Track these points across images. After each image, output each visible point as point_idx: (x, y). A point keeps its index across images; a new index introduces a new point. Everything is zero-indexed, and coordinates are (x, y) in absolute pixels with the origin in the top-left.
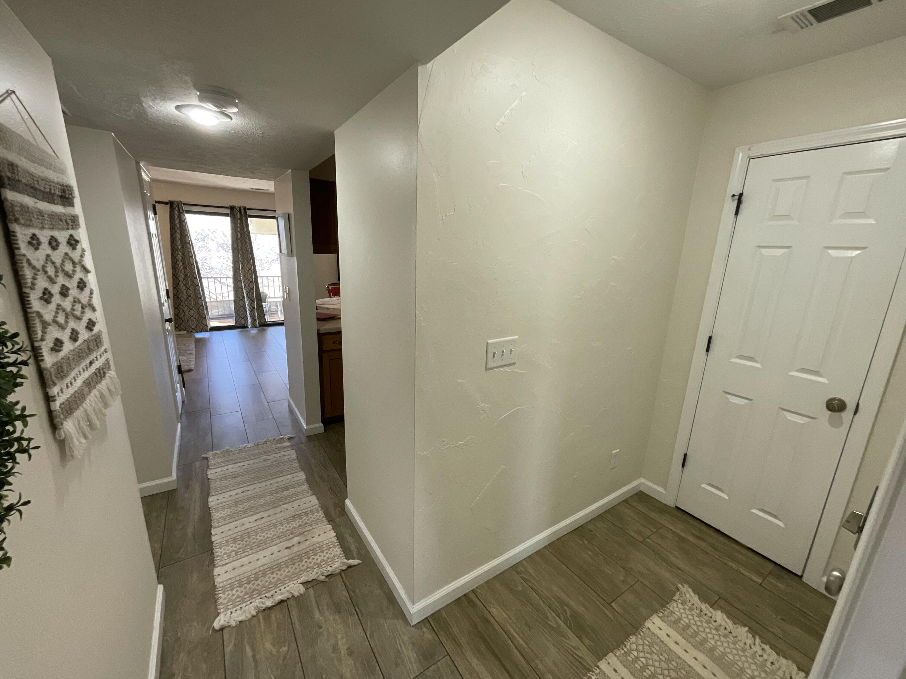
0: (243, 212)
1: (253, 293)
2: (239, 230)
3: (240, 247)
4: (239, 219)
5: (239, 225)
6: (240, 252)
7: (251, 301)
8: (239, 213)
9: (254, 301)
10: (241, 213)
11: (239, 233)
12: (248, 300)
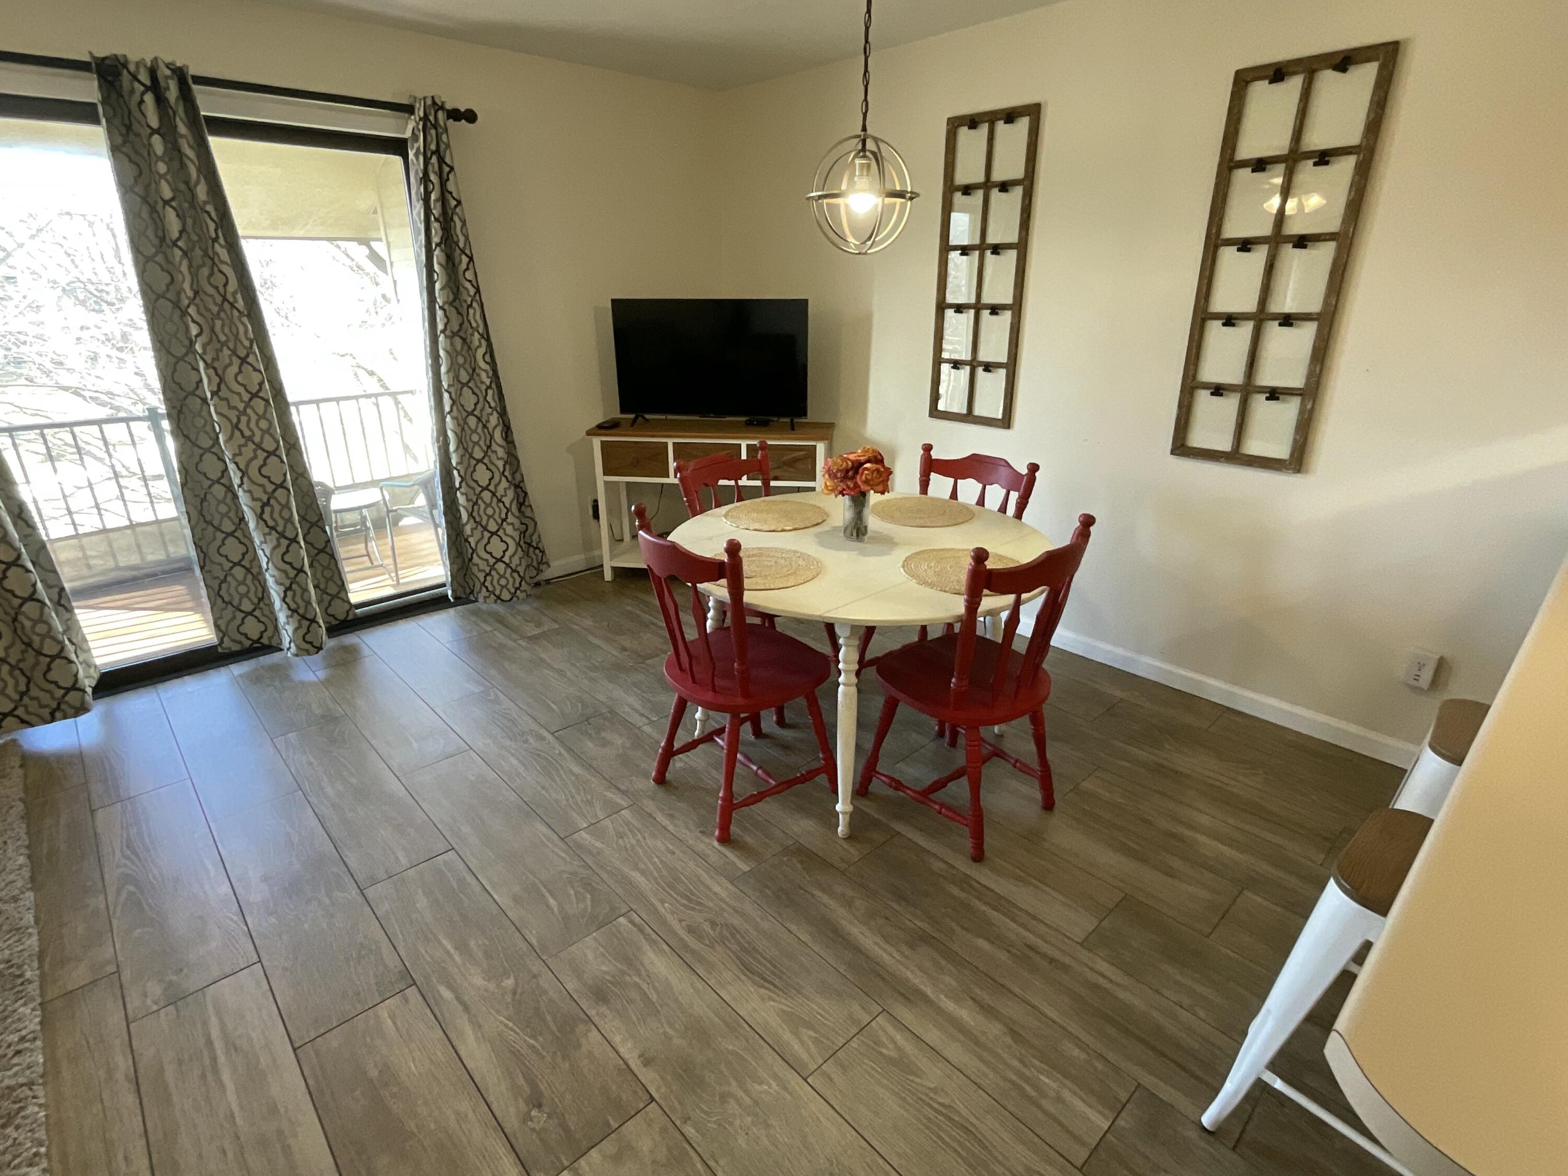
0: (173, 93)
1: (287, 506)
2: (167, 193)
3: (187, 286)
4: (154, 131)
5: (162, 168)
6: (192, 310)
7: (284, 542)
8: (149, 98)
9: (295, 540)
10: (160, 101)
11: (172, 212)
12: (267, 537)
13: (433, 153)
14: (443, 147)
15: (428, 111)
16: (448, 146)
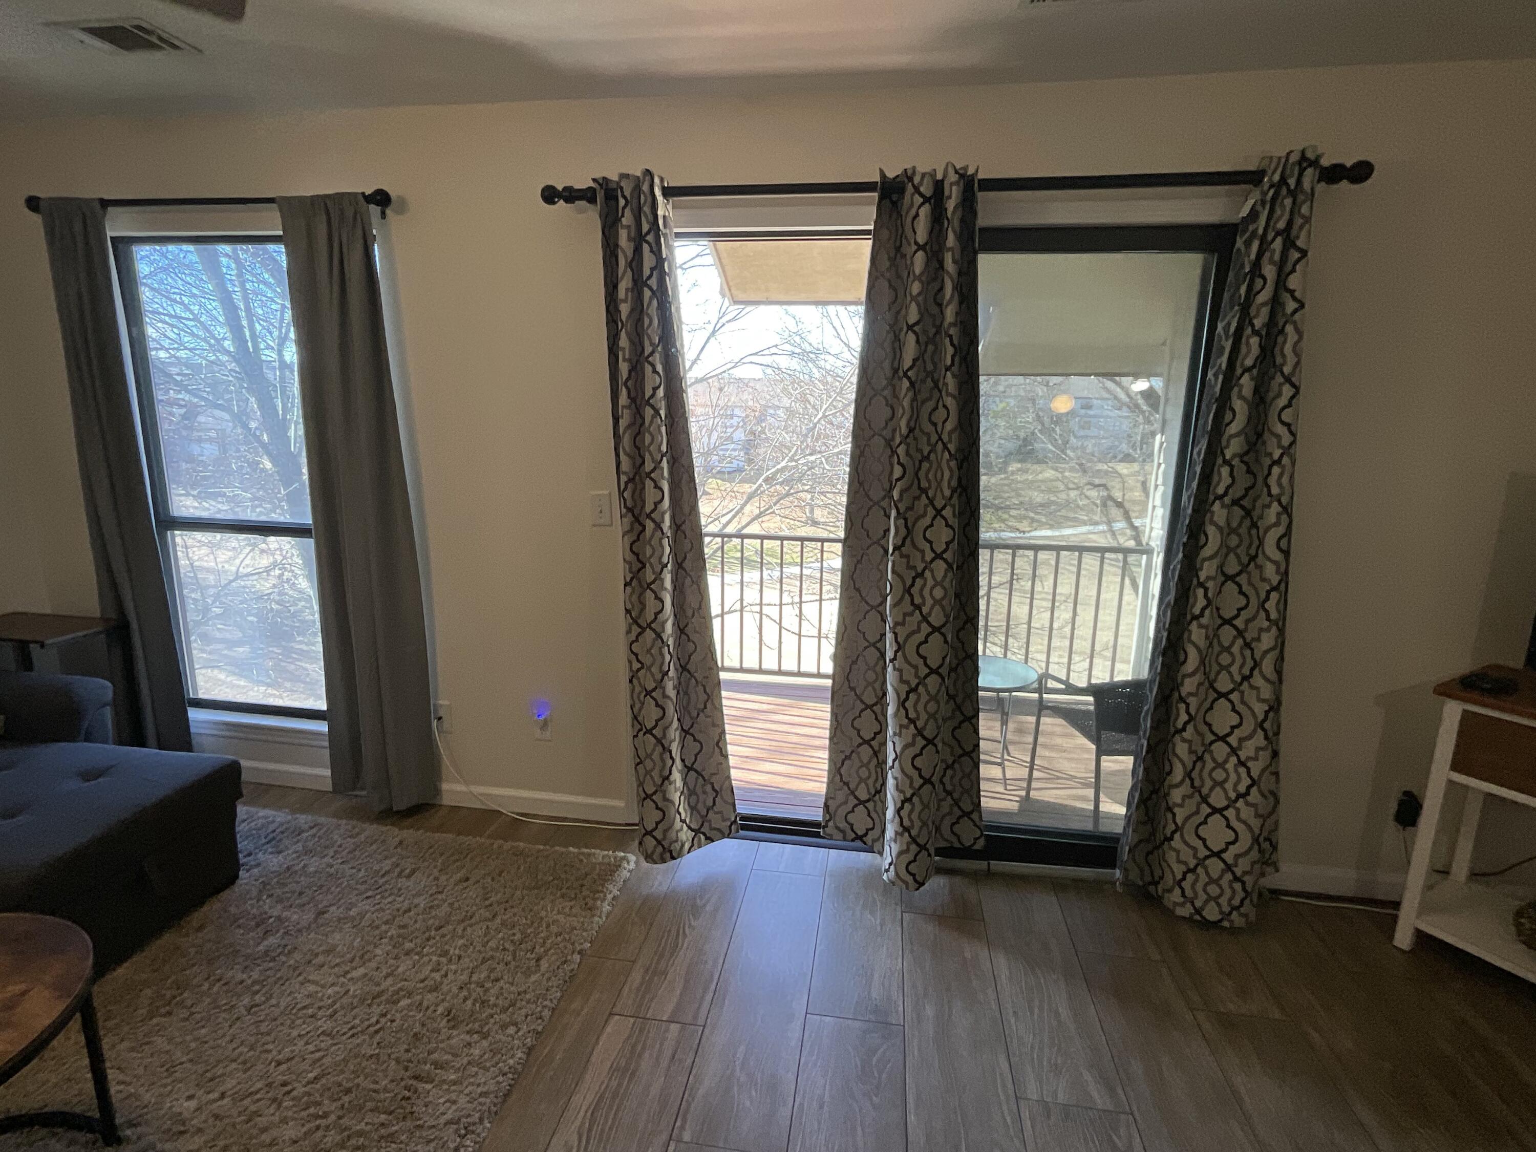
0: (953, 201)
1: (936, 698)
2: (913, 317)
3: (903, 423)
5: (916, 288)
6: (901, 450)
9: (932, 742)
10: (937, 215)
11: (911, 338)
12: (904, 731)
13: (1278, 234)
14: (1298, 221)
15: (1288, 172)
16: (1307, 220)
